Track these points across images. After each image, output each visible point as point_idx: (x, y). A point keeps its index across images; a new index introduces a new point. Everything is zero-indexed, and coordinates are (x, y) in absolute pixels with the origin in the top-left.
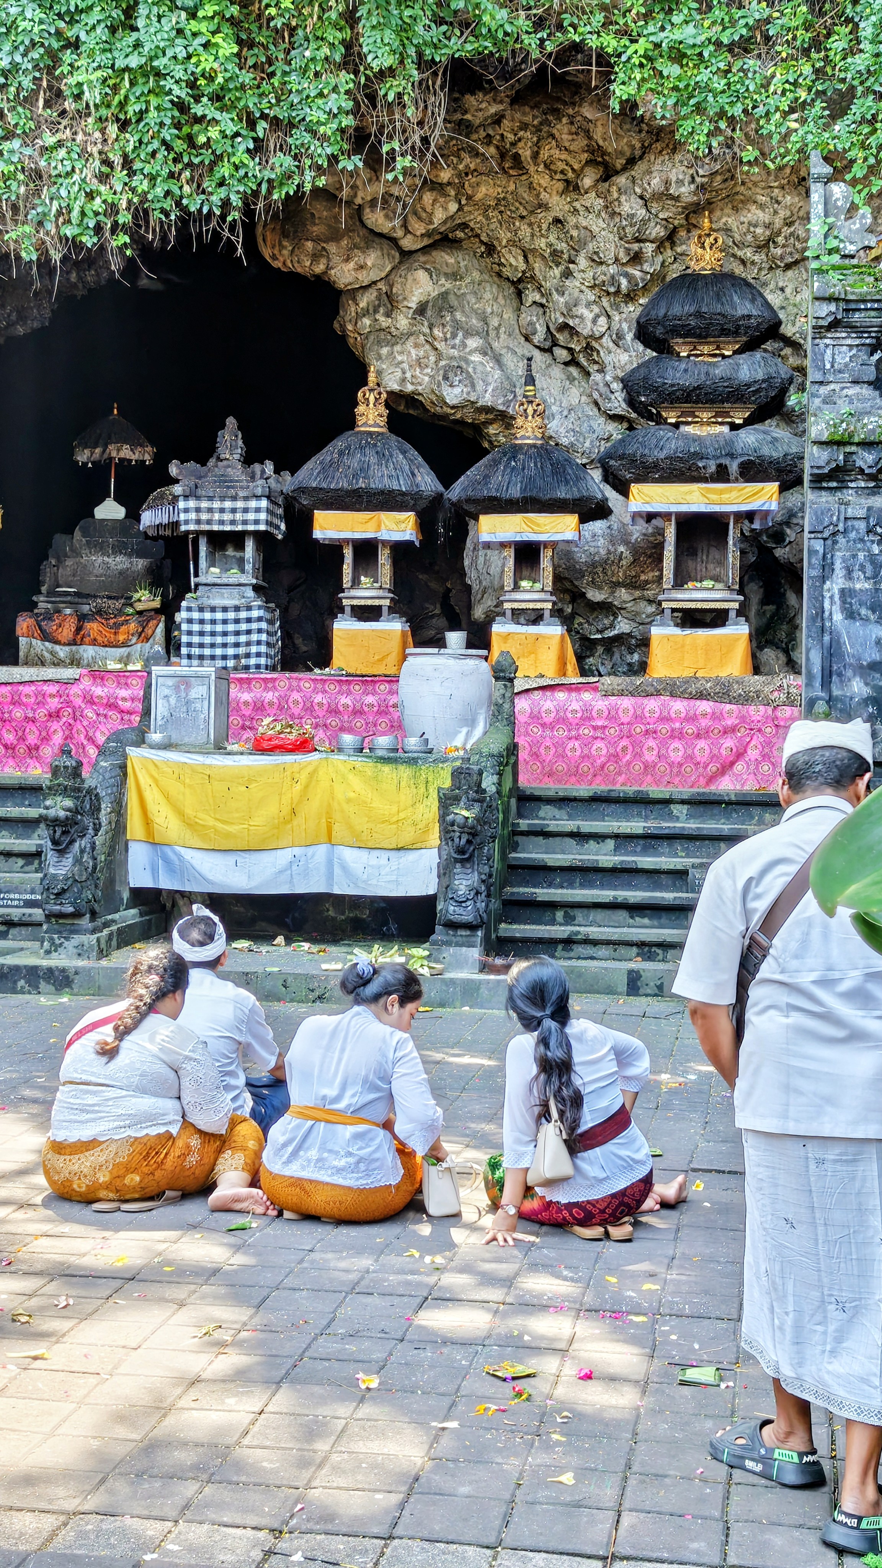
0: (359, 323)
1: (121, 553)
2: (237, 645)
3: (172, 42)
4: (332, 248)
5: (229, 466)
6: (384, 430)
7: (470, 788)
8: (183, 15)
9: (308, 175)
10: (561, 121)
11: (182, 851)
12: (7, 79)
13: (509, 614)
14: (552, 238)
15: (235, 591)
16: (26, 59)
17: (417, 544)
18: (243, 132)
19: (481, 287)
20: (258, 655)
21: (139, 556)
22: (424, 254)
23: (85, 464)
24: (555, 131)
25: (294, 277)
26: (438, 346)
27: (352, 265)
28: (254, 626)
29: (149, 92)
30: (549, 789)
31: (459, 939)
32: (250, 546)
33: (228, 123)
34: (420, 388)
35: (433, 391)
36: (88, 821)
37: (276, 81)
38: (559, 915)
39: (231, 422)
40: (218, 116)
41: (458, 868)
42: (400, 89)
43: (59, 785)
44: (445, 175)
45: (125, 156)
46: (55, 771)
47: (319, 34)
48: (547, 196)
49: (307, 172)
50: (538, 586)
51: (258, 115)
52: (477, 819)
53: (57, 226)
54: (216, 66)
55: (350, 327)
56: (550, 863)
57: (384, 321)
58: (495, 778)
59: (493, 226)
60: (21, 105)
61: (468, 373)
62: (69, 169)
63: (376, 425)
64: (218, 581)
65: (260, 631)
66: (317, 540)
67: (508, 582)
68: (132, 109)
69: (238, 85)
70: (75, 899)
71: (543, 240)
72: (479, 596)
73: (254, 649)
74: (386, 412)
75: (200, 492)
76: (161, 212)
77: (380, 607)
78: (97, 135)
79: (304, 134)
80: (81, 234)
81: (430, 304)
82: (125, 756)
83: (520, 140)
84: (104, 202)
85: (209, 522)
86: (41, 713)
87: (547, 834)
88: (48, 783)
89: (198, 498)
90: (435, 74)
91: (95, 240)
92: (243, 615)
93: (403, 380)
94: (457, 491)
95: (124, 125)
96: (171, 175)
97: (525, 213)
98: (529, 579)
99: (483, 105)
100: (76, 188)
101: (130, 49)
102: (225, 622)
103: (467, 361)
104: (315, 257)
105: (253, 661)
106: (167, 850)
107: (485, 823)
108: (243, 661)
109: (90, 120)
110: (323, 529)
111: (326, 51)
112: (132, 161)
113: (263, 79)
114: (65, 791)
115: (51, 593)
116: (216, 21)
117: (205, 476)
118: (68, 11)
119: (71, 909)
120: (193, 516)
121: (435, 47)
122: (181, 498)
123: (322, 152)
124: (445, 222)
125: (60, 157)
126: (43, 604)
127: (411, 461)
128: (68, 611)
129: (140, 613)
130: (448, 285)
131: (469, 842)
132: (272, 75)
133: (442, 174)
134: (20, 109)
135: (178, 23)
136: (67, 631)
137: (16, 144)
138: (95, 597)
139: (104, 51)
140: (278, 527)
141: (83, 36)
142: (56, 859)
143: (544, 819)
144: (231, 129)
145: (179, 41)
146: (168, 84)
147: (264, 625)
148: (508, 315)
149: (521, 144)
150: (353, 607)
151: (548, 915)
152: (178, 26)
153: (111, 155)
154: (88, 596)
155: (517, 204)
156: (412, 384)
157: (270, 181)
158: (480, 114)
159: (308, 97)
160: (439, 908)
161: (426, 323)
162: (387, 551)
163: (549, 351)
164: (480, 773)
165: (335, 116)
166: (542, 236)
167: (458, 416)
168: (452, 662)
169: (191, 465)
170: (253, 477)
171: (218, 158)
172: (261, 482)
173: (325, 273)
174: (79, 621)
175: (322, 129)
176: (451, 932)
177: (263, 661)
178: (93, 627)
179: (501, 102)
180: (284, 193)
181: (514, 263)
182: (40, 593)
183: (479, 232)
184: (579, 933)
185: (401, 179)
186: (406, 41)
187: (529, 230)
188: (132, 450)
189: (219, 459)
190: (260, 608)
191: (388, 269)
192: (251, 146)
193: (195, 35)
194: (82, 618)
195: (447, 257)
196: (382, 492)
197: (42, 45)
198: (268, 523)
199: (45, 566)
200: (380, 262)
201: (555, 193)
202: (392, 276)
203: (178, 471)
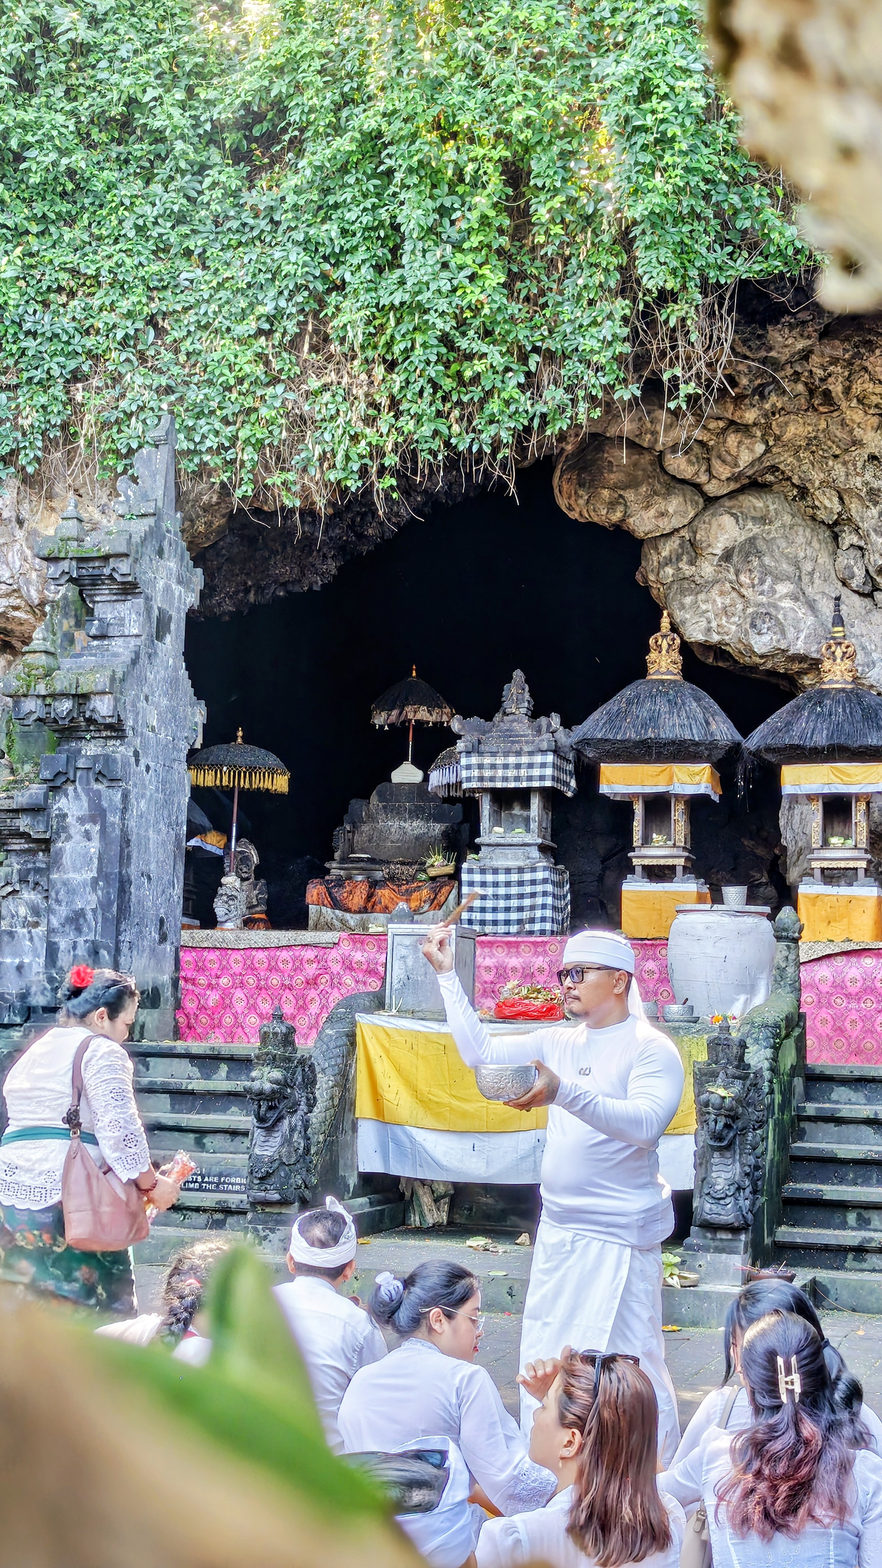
0: (662, 573)
1: (418, 817)
2: (520, 909)
3: (435, 276)
4: (630, 495)
5: (514, 721)
6: (678, 678)
7: (729, 1062)
8: (449, 248)
9: (583, 407)
10: (873, 352)
11: (414, 1131)
12: (272, 325)
13: (817, 873)
14: (868, 477)
15: (520, 851)
16: (290, 304)
17: (716, 799)
18: (514, 366)
19: (793, 531)
20: (543, 919)
21: (436, 820)
22: (730, 499)
23: (382, 727)
24: (867, 364)
25: (592, 526)
26: (745, 593)
27: (652, 512)
28: (539, 888)
29: (415, 329)
30: (843, 1067)
31: (717, 1243)
32: (535, 802)
33: (496, 356)
34: (726, 638)
35: (740, 641)
36: (298, 1094)
37: (548, 312)
38: (852, 1217)
39: (518, 675)
40: (484, 349)
41: (716, 1158)
42: (683, 313)
43: (267, 1054)
44: (750, 416)
45: (392, 397)
46: (264, 1038)
47: (592, 260)
48: (862, 432)
49: (581, 403)
50: (850, 843)
51: (529, 349)
52: (738, 1100)
53: (322, 472)
54: (482, 297)
55: (652, 577)
56: (841, 1155)
57: (687, 570)
58: (769, 1053)
59: (804, 468)
60: (285, 350)
61: (777, 619)
62: (333, 412)
63: (669, 672)
64: (502, 841)
65: (545, 894)
66: (603, 795)
67: (816, 839)
68: (397, 349)
69: (507, 317)
70: (282, 1184)
71: (859, 479)
72: (795, 858)
73: (538, 914)
74: (679, 659)
75: (482, 748)
76: (430, 453)
77: (673, 868)
78: (363, 377)
79: (578, 364)
80: (346, 478)
81: (737, 550)
82: (354, 1023)
83: (830, 375)
84: (369, 444)
85: (492, 779)
86: (299, 979)
87: (839, 1121)
88: (257, 1051)
89: (481, 754)
90: (721, 299)
91: (360, 483)
92: (527, 877)
93: (709, 630)
94: (755, 740)
95: (391, 366)
96: (439, 414)
97: (838, 452)
98: (841, 835)
99: (790, 341)
100: (340, 431)
101: (395, 287)
102: (508, 884)
103: (776, 607)
104: (612, 505)
105: (537, 927)
106: (397, 1130)
107: (749, 1104)
108: (528, 927)
109: (356, 363)
110: (609, 783)
111: (600, 277)
112: (399, 402)
113: (536, 312)
114: (273, 1061)
115: (344, 860)
116: (484, 252)
117: (490, 731)
118: (333, 253)
119: (277, 1197)
120: (476, 773)
121: (720, 268)
122: (463, 754)
123: (594, 382)
124: (752, 464)
125: (324, 401)
126: (335, 869)
127: (705, 709)
128: (360, 878)
129: (433, 879)
130: (756, 530)
131: (727, 1126)
132: (545, 305)
133: (747, 415)
134: (285, 355)
135: (443, 256)
136: (358, 899)
137: (280, 388)
138: (389, 863)
139: (368, 290)
140: (567, 784)
141: (348, 277)
142: (262, 1139)
143: (837, 1102)
144: (499, 361)
145: (445, 274)
146: (432, 317)
147: (549, 888)
148: (824, 559)
149: (831, 380)
150: (645, 868)
151: (837, 1218)
152: (443, 260)
153: (377, 397)
154: (382, 862)
155: (829, 443)
156: (718, 633)
157: (543, 416)
158: (787, 350)
159: (581, 326)
160: (695, 1205)
161: (732, 570)
162: (681, 807)
163: (870, 595)
164: (743, 1046)
165: (610, 344)
166: (857, 474)
167: (769, 665)
168: (726, 919)
169: (475, 720)
170: (539, 731)
171: (489, 394)
172: (546, 736)
173: (623, 520)
174: (371, 887)
175: (595, 358)
176: (709, 1235)
177: (548, 926)
178: (384, 894)
179: (809, 337)
180: (557, 428)
181: (828, 505)
182: (332, 859)
183: (790, 474)
184: (871, 1240)
185: (684, 407)
186: (687, 264)
187: (843, 469)
188: (429, 711)
189: (505, 714)
190: (545, 869)
191: (691, 515)
192: (522, 380)
193: (461, 268)
194: (374, 884)
195: (755, 501)
196: (673, 742)
197: (307, 288)
198: (553, 778)
199: (338, 832)
200: (682, 508)
201: (869, 428)
202: (696, 523)
203: (460, 727)
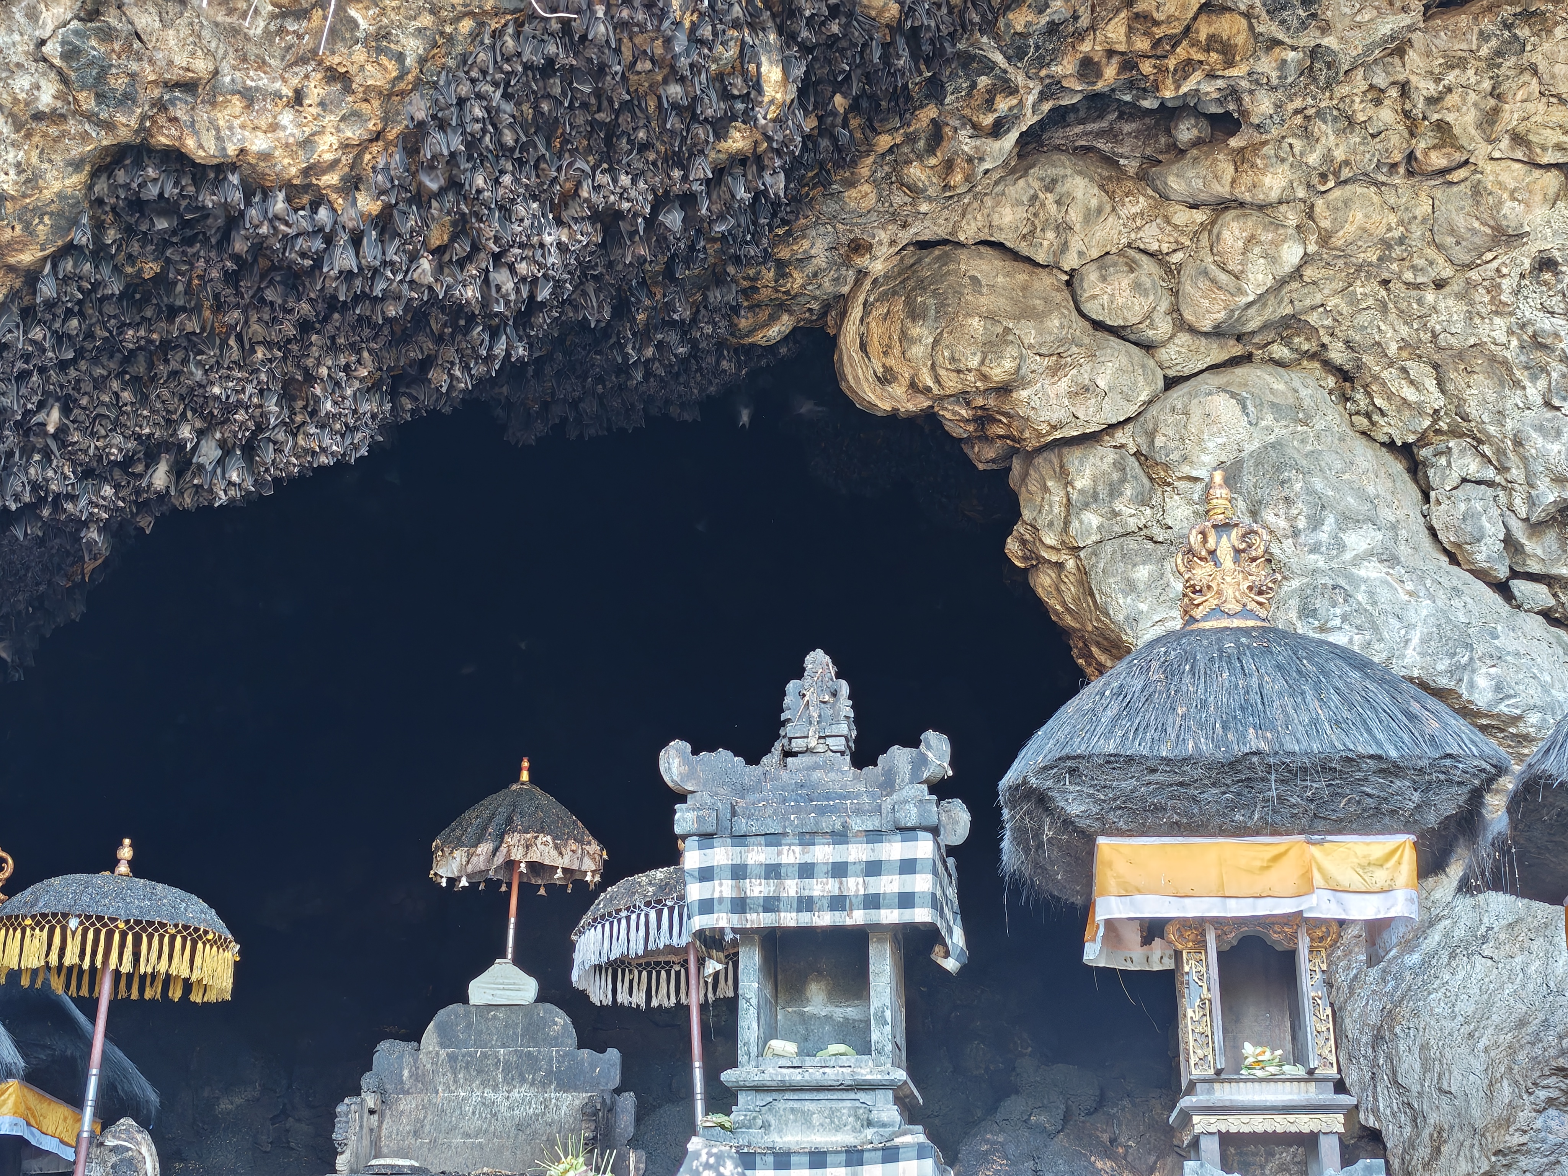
0: (1075, 524)
1: (523, 1080)
4: (1029, 333)
5: (816, 767)
10: (1549, 32)
15: (846, 1105)
22: (1217, 374)
24: (1537, 58)
27: (1065, 382)
32: (882, 974)
39: (820, 660)
48: (1520, 208)
55: (1050, 539)
57: (1134, 515)
61: (1358, 602)
64: (796, 1076)
75: (743, 825)
77: (1312, 1139)
83: (1449, 90)
85: (770, 905)
89: (740, 839)
110: (1121, 891)
115: (360, 1172)
120: (726, 890)
122: (693, 842)
130: (1280, 431)
133: (1268, 180)
149: (1451, 100)
150: (1226, 1140)
158: (1358, 33)
166: (1499, 310)
169: (721, 758)
170: (888, 783)
172: (913, 792)
173: (1010, 385)
181: (1409, 398)
182: (332, 1169)
187: (1462, 306)
188: (556, 847)
189: (790, 751)
191: (1144, 397)
198: (937, 904)
199: (347, 1107)
200: (1125, 379)
201: (1538, 198)
202: (1154, 410)
203: (685, 769)
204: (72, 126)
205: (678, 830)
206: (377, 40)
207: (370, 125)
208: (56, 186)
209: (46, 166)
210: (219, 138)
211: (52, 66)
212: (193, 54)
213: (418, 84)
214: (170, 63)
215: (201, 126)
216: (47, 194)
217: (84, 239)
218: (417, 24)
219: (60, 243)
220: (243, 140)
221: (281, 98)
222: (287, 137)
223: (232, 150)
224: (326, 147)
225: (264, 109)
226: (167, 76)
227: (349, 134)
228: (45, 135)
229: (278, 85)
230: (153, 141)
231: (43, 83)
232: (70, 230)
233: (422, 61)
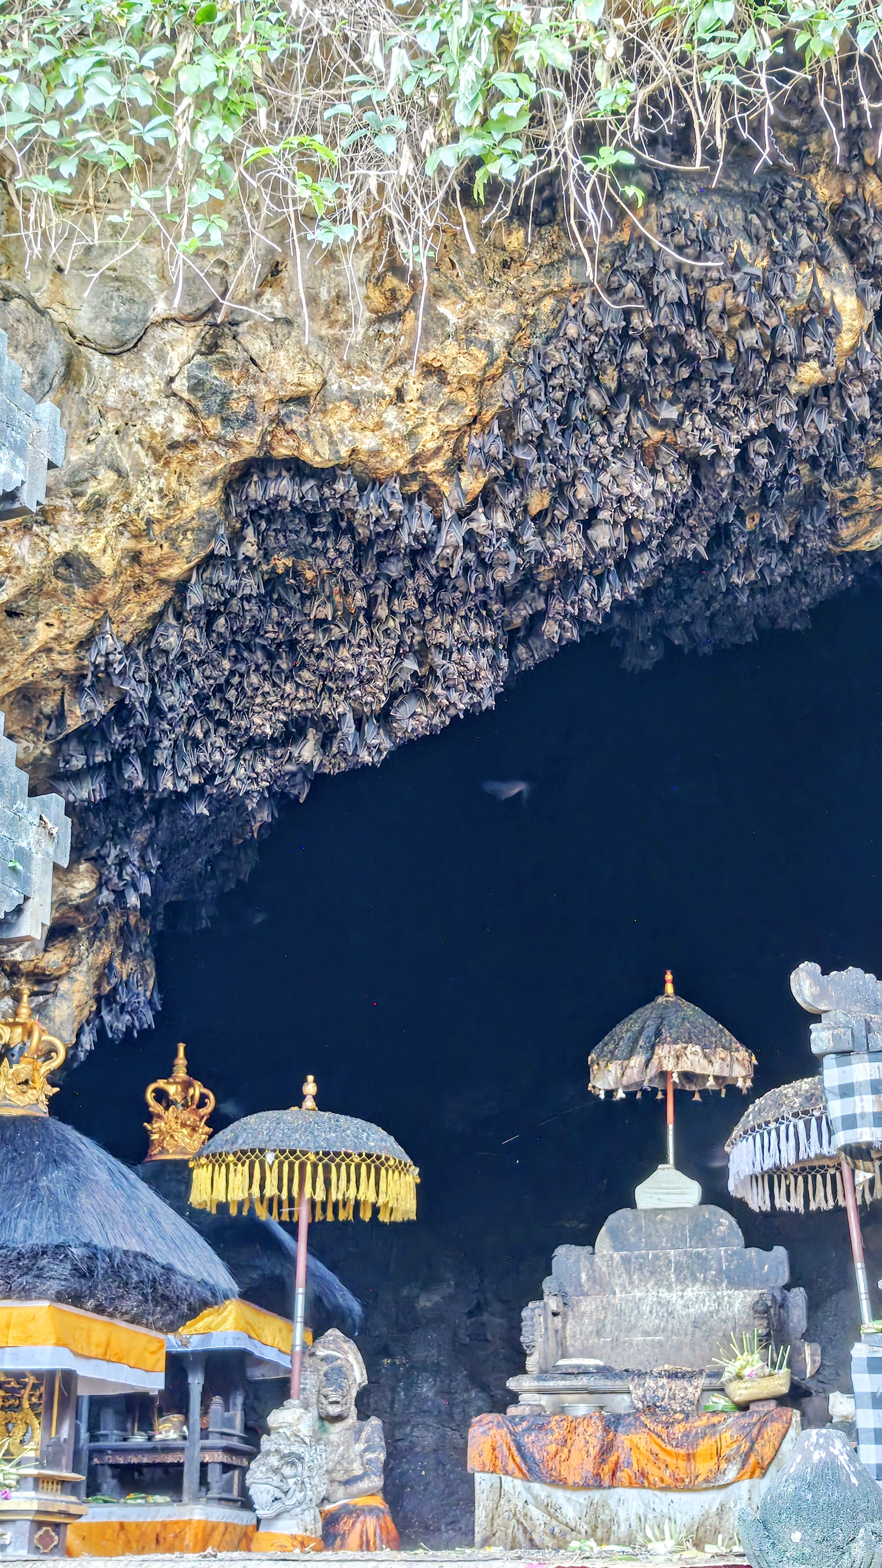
1: (695, 1279)
21: (734, 1284)
23: (610, 1093)
75: (878, 1041)
89: (876, 1056)
115: (548, 1371)
120: (868, 1105)
122: (831, 1060)
126: (529, 1393)
128: (582, 1410)
129: (743, 1407)
136: (579, 1457)
138: (641, 1376)
154: (626, 1374)
169: (852, 976)
174: (606, 1430)
178: (636, 1444)
182: (521, 1370)
194: (613, 1424)
199: (532, 1313)
203: (816, 990)
204: (204, 449)
205: (815, 1050)
206: (466, 332)
207: (467, 411)
208: (195, 505)
209: (185, 488)
210: (332, 443)
211: (181, 399)
212: (302, 370)
213: (507, 366)
214: (283, 381)
215: (315, 434)
216: (188, 513)
217: (223, 549)
218: (502, 311)
219: (203, 554)
220: (354, 440)
221: (384, 398)
222: (393, 432)
223: (344, 451)
224: (429, 437)
225: (370, 410)
226: (282, 393)
227: (448, 422)
228: (181, 461)
229: (380, 386)
230: (274, 453)
231: (175, 415)
232: (209, 541)
233: (509, 345)
